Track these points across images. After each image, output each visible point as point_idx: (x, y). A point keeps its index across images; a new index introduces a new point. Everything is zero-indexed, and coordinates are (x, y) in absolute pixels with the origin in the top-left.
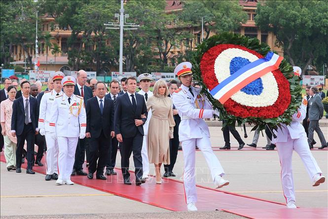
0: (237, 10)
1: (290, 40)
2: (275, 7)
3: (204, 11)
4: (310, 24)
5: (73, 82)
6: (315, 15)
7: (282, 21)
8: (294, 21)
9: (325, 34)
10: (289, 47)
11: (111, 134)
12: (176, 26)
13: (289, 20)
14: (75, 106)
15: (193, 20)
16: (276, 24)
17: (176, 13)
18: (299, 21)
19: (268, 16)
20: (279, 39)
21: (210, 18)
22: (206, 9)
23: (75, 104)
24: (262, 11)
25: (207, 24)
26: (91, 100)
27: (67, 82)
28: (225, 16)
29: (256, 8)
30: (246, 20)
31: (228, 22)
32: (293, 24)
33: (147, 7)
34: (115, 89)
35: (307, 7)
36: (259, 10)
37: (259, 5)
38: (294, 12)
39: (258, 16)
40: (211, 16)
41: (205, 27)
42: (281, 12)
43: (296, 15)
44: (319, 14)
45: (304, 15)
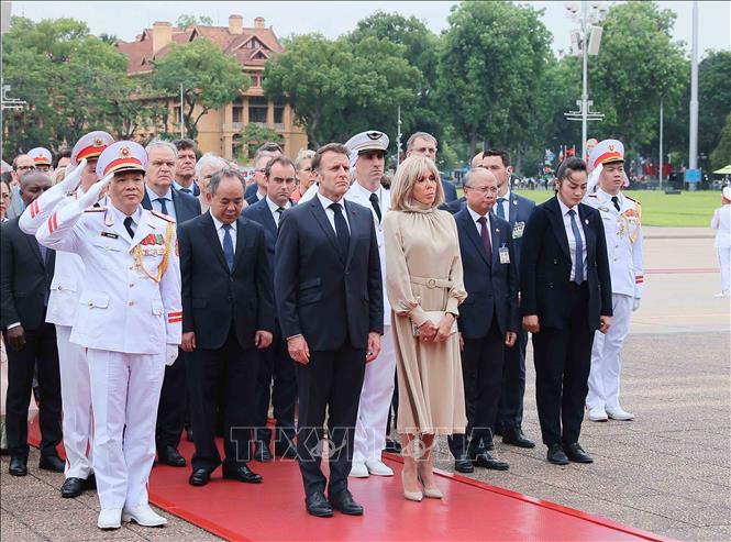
0: (235, 72)
1: (314, 115)
2: (291, 67)
3: (184, 74)
4: (343, 92)
5: (138, 162)
6: (349, 78)
7: (302, 88)
8: (320, 87)
9: (365, 106)
10: (314, 126)
11: (257, 338)
12: (142, 96)
13: (310, 85)
14: (149, 247)
15: (167, 86)
16: (293, 92)
17: (142, 77)
18: (326, 88)
19: (281, 79)
20: (299, 115)
21: (194, 84)
22: (187, 70)
23: (149, 240)
24: (271, 72)
25: (191, 93)
26: (195, 222)
27: (119, 161)
28: (217, 81)
29: (263, 68)
30: (247, 87)
31: (221, 90)
32: (318, 91)
33: (98, 68)
34: (284, 185)
35: (338, 66)
36: (267, 71)
37: (268, 64)
38: (319, 74)
39: (266, 81)
40: (194, 80)
41: (186, 97)
42: (300, 73)
43: (321, 78)
44: (356, 76)
45: (334, 79)
